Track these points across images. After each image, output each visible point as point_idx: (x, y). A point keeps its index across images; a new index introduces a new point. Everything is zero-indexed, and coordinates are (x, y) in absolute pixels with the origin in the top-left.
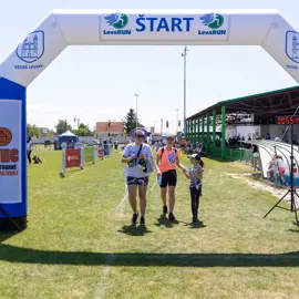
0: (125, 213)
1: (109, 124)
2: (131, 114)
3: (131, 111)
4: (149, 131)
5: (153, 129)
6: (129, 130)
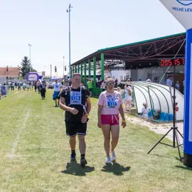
0: (16, 153)
2: (26, 61)
4: (40, 75)
5: (44, 73)
6: (24, 75)
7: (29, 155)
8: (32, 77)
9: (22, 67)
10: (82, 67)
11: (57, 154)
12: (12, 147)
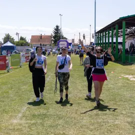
1: (41, 37)
2: (57, 29)
3: (57, 27)
7: (33, 122)
8: (62, 44)
9: (53, 35)
10: (106, 34)
11: (61, 121)
12: (19, 112)
